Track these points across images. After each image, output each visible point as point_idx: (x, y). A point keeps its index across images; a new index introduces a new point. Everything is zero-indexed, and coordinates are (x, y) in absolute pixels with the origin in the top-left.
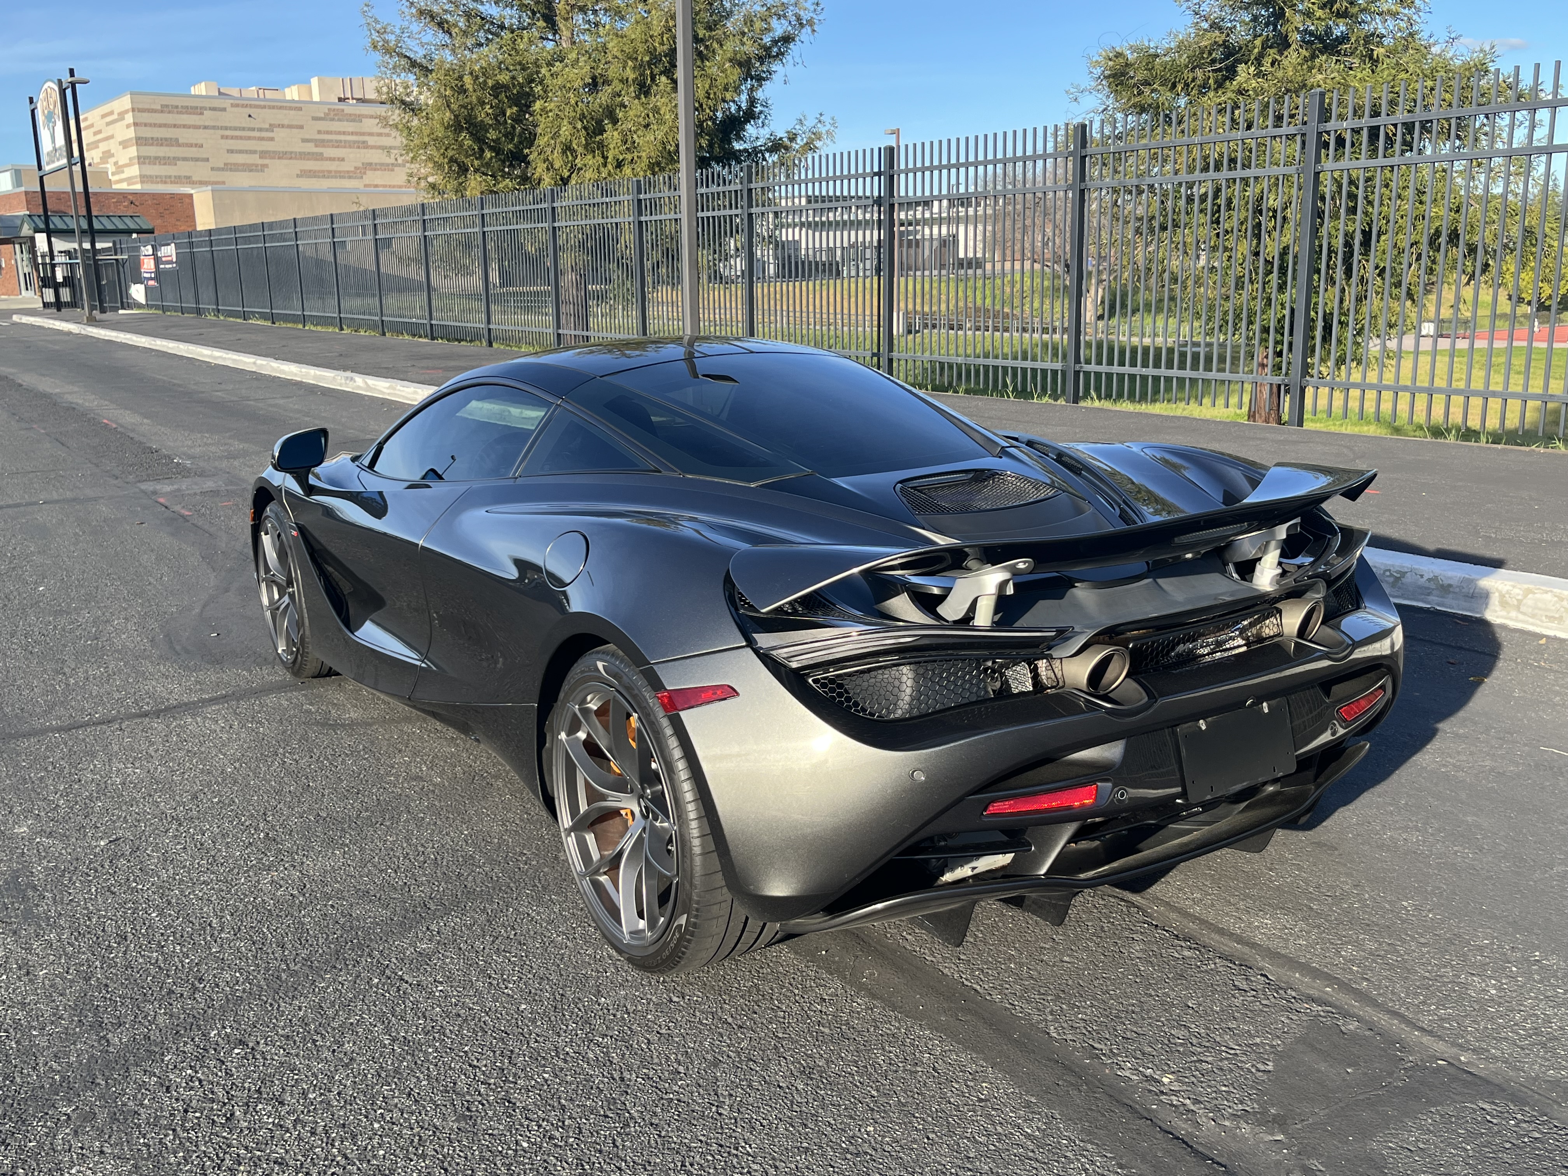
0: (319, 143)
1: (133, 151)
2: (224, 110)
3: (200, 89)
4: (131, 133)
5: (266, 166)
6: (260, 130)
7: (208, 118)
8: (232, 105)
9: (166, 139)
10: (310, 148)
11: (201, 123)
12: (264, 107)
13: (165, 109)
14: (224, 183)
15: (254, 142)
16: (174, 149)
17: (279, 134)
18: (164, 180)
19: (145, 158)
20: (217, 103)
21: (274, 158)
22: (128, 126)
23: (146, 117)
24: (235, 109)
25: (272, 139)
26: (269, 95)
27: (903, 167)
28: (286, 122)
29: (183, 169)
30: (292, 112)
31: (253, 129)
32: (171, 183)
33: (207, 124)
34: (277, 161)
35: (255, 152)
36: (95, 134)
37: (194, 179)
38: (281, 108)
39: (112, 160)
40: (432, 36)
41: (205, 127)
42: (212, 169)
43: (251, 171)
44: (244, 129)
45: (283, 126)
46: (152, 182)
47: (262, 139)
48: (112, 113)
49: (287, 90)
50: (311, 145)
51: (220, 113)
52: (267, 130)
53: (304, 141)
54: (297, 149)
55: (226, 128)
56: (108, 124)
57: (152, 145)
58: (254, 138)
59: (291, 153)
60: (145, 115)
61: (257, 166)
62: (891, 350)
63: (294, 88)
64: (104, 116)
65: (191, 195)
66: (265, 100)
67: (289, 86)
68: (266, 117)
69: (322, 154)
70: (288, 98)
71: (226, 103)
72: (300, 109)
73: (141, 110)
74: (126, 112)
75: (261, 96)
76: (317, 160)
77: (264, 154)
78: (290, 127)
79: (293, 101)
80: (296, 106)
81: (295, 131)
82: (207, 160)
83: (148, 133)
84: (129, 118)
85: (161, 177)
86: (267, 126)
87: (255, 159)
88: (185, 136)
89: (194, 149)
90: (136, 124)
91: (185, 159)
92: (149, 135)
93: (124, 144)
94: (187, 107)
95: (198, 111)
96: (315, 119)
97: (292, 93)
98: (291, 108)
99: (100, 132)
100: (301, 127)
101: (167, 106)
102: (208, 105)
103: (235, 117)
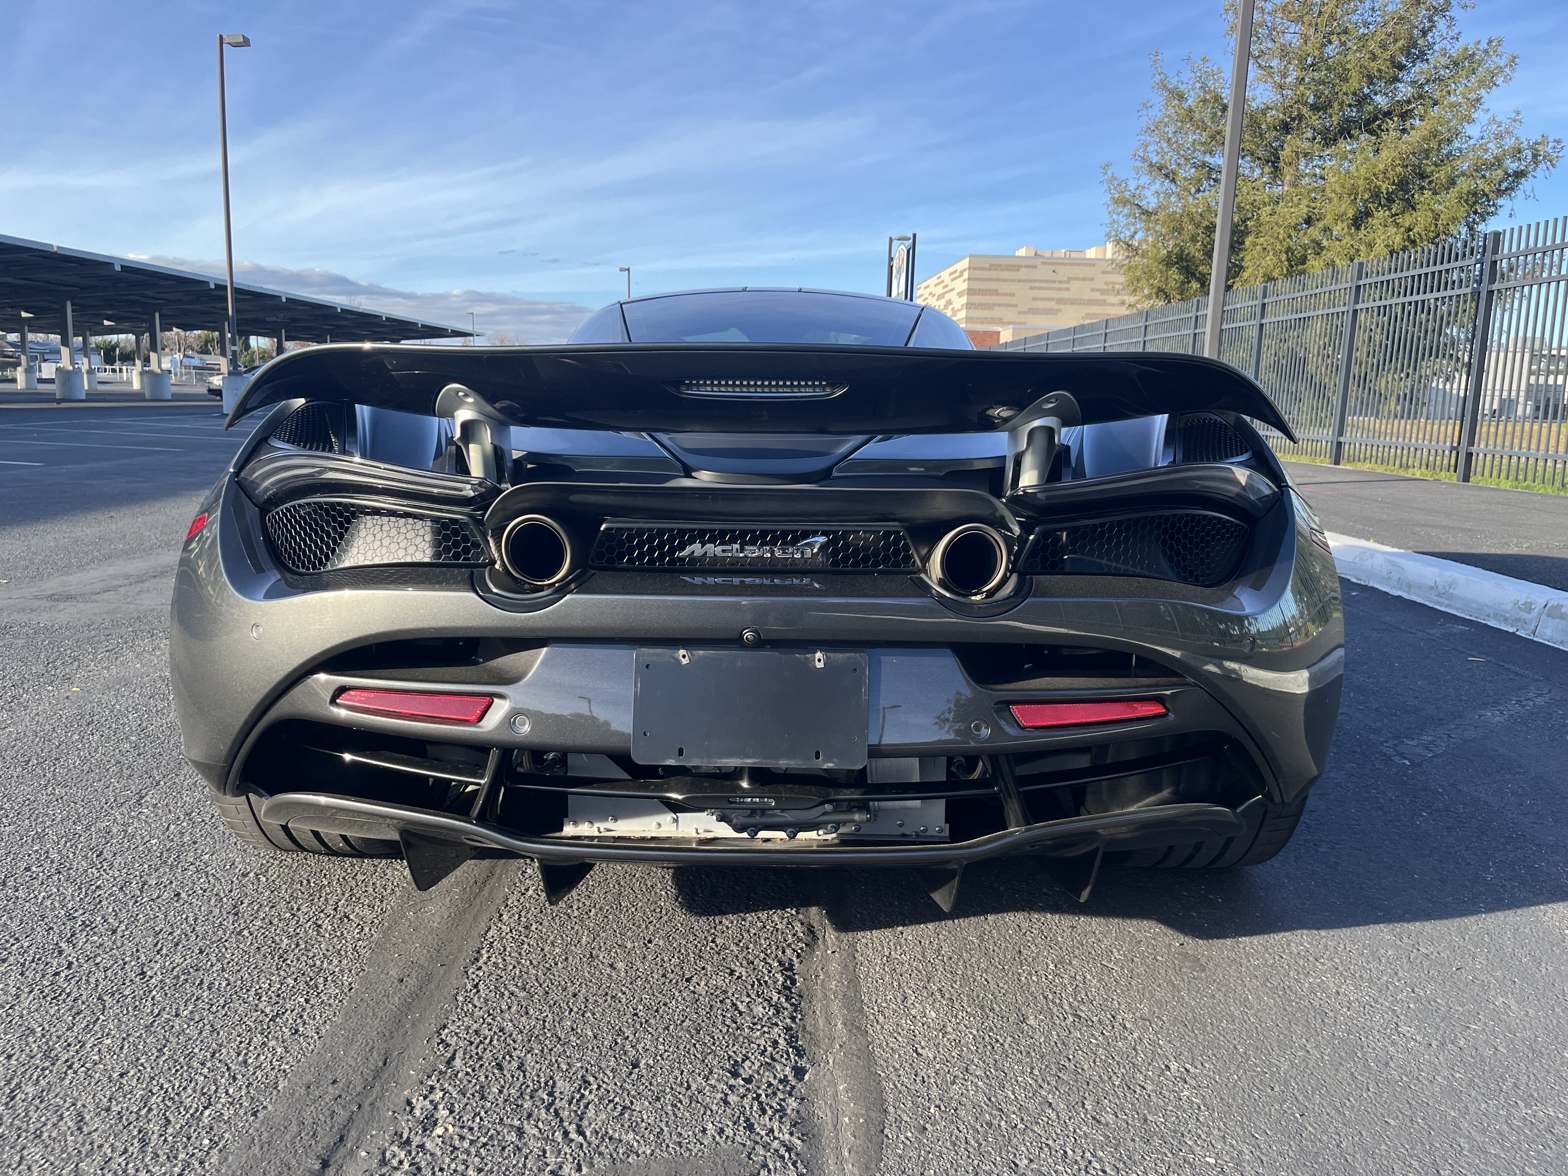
0: (1103, 292)
1: (964, 299)
2: (1035, 267)
3: (1022, 252)
4: (965, 286)
5: (1060, 310)
6: (1060, 282)
7: (1023, 273)
8: (1043, 263)
9: (989, 290)
10: (1097, 296)
11: (1017, 278)
12: (1066, 264)
13: (993, 267)
14: (1025, 323)
15: (1053, 292)
16: (994, 297)
17: (1074, 286)
18: (983, 321)
19: (972, 304)
20: (1030, 262)
21: (1066, 304)
22: (964, 281)
23: (978, 274)
24: (1044, 267)
25: (1068, 289)
26: (1073, 255)
27: (1506, 251)
28: (1081, 276)
29: (997, 313)
30: (1087, 268)
31: (1054, 282)
32: (988, 323)
33: (1021, 278)
34: (1069, 307)
35: (1052, 299)
36: (944, 287)
37: (1005, 320)
38: (1079, 264)
39: (950, 307)
40: (1161, 185)
41: (1019, 281)
42: (1019, 313)
43: (1048, 314)
44: (1047, 281)
45: (1078, 279)
46: (974, 323)
47: (1060, 289)
48: (956, 271)
49: (1088, 251)
50: (1098, 293)
51: (1030, 270)
52: (1065, 282)
53: (1093, 290)
54: (1086, 297)
55: (1035, 281)
56: (953, 280)
57: (979, 294)
58: (1054, 289)
59: (1081, 300)
60: (977, 272)
61: (1053, 310)
62: (1471, 443)
63: (1093, 250)
64: (951, 274)
65: (999, 333)
66: (1070, 258)
67: (1089, 248)
68: (1065, 272)
69: (1105, 300)
70: (1088, 256)
71: (1038, 262)
72: (1094, 265)
73: (975, 269)
74: (965, 270)
75: (1068, 256)
76: (1100, 305)
77: (1060, 301)
78: (1084, 279)
79: (1090, 259)
80: (1092, 263)
81: (1087, 282)
82: (1016, 306)
83: (977, 285)
84: (966, 275)
85: (980, 318)
86: (1066, 279)
87: (1052, 305)
88: (1004, 287)
89: (1009, 298)
90: (969, 279)
91: (1000, 305)
92: (977, 287)
93: (960, 294)
94: (1008, 266)
95: (1015, 268)
96: (1104, 272)
97: (1091, 253)
98: (1086, 265)
99: (947, 286)
100: (1092, 279)
101: (994, 265)
102: (1024, 264)
103: (1043, 272)
